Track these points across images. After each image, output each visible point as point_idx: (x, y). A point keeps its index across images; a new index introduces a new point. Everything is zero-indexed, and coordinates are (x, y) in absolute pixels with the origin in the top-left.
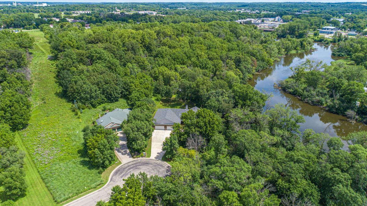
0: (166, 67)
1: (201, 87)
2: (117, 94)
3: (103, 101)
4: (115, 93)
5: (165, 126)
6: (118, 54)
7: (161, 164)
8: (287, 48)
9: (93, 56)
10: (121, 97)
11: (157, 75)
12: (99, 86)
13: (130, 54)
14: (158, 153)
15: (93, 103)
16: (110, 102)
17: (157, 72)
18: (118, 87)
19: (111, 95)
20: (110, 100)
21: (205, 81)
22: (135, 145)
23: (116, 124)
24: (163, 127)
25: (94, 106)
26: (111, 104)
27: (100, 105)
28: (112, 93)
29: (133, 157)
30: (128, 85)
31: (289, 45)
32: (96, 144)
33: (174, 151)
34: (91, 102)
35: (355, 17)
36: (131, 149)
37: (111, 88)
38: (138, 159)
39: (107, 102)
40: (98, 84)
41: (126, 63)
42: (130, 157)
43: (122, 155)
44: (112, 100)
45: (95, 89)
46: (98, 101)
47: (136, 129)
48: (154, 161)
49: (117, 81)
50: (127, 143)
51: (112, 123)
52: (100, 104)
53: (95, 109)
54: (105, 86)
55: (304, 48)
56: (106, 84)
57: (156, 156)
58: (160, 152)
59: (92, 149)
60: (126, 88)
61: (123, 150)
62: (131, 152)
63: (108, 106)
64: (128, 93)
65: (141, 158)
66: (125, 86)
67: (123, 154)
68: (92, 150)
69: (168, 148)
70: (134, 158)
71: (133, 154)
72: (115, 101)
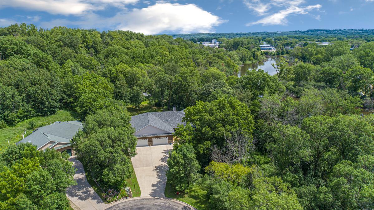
0: (127, 63)
1: (190, 79)
2: (54, 101)
3: (29, 113)
4: (50, 100)
5: (150, 139)
6: (50, 51)
7: (167, 205)
8: (243, 57)
9: (6, 49)
10: (61, 108)
11: (114, 75)
12: (20, 89)
13: (68, 50)
14: (153, 185)
15: (8, 117)
16: (41, 116)
17: (114, 71)
18: (54, 91)
19: (43, 103)
20: (41, 113)
21: (194, 71)
22: (111, 175)
23: (59, 144)
24: (146, 142)
25: (11, 123)
26: (43, 118)
27: (24, 120)
28: (45, 99)
29: (105, 200)
30: (71, 87)
31: (245, 54)
32: (19, 181)
33: (192, 174)
34: (5, 116)
35: (280, 38)
36: (96, 186)
37: (42, 91)
38: (118, 202)
39: (36, 116)
40: (17, 86)
41: (64, 61)
42: (98, 202)
43: (79, 201)
44: (46, 112)
45: (11, 92)
46: (19, 114)
47: (109, 141)
48: (153, 202)
49: (52, 81)
50: (86, 176)
51: (51, 142)
52: (22, 119)
53: (14, 128)
54: (31, 89)
55: (257, 58)
56: (32, 85)
57: (151, 191)
58: (155, 183)
59: (9, 195)
60: (69, 93)
61: (82, 191)
62: (99, 192)
63: (38, 121)
64: (72, 99)
65: (122, 201)
66: (66, 90)
67: (81, 198)
68: (8, 198)
69: (179, 170)
70: (109, 202)
71: (103, 195)
72: (51, 114)
